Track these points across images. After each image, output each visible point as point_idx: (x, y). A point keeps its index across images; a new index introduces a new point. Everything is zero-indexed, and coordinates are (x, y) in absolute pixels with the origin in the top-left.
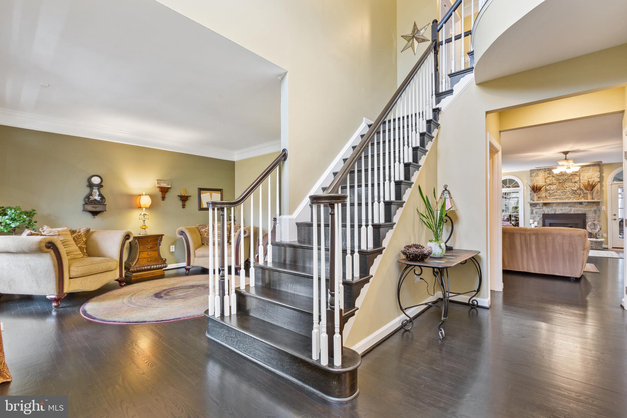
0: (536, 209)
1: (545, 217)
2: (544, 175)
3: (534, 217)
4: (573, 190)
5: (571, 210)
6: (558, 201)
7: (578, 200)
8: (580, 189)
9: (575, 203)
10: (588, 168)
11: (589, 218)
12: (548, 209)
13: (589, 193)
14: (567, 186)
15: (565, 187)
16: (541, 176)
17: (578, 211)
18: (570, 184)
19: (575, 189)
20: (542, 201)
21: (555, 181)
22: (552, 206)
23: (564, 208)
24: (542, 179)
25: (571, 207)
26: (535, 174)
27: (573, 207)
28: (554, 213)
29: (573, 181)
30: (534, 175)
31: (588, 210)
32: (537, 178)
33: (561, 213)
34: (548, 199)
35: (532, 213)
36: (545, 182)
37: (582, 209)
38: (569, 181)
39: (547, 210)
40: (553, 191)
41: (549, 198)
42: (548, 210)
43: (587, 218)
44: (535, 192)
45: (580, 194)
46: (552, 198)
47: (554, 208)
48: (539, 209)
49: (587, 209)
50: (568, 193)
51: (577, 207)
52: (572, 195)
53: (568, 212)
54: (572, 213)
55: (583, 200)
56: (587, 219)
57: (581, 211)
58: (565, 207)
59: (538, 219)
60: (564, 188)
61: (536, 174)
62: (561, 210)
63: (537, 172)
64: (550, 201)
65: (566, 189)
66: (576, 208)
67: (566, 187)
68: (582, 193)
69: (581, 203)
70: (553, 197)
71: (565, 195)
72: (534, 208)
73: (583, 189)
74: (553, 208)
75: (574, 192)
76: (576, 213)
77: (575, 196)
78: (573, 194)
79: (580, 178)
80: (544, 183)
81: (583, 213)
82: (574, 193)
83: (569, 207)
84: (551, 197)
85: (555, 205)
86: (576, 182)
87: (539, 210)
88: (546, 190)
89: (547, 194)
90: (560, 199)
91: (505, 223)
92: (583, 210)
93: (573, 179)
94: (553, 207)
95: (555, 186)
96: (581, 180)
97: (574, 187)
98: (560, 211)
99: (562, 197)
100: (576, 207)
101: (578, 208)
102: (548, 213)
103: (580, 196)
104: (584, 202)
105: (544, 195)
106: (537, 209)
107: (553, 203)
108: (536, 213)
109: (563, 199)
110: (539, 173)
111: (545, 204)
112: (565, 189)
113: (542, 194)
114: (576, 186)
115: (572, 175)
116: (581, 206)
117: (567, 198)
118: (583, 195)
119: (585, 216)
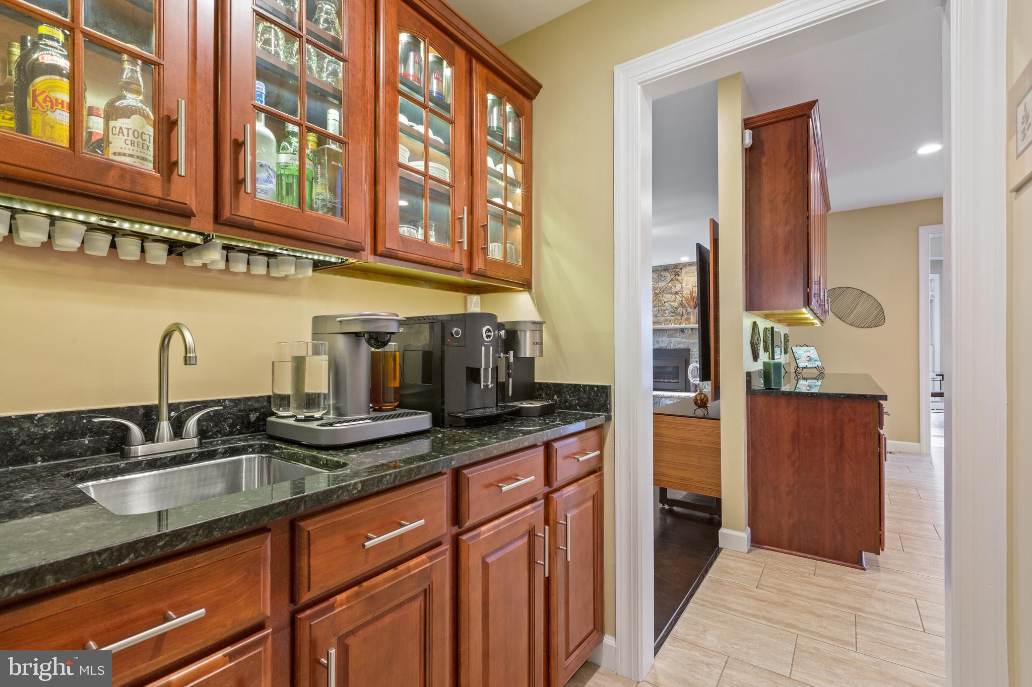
4: (672, 307)
5: (670, 342)
7: (680, 324)
8: (681, 304)
9: (675, 330)
10: (693, 268)
11: (694, 356)
13: (692, 313)
14: (666, 300)
17: (679, 344)
18: (669, 296)
19: (675, 304)
23: (661, 339)
25: (670, 337)
27: (673, 337)
29: (673, 290)
37: (684, 340)
38: (667, 291)
43: (689, 356)
45: (682, 315)
49: (691, 341)
50: (667, 312)
52: (672, 316)
53: (666, 347)
54: (672, 348)
55: (683, 326)
56: (692, 358)
57: (683, 344)
58: (662, 337)
60: (661, 302)
65: (664, 306)
66: (677, 339)
68: (684, 311)
69: (682, 330)
71: (663, 316)
75: (674, 311)
76: (677, 347)
77: (676, 317)
78: (673, 314)
79: (682, 286)
81: (686, 347)
82: (674, 312)
83: (668, 337)
86: (676, 293)
92: (685, 342)
93: (673, 287)
96: (684, 289)
97: (675, 301)
99: (659, 320)
100: (676, 337)
101: (679, 339)
103: (683, 318)
104: (686, 329)
109: (660, 322)
114: (677, 300)
115: (672, 280)
116: (682, 335)
117: (666, 320)
118: (686, 316)
119: (689, 354)
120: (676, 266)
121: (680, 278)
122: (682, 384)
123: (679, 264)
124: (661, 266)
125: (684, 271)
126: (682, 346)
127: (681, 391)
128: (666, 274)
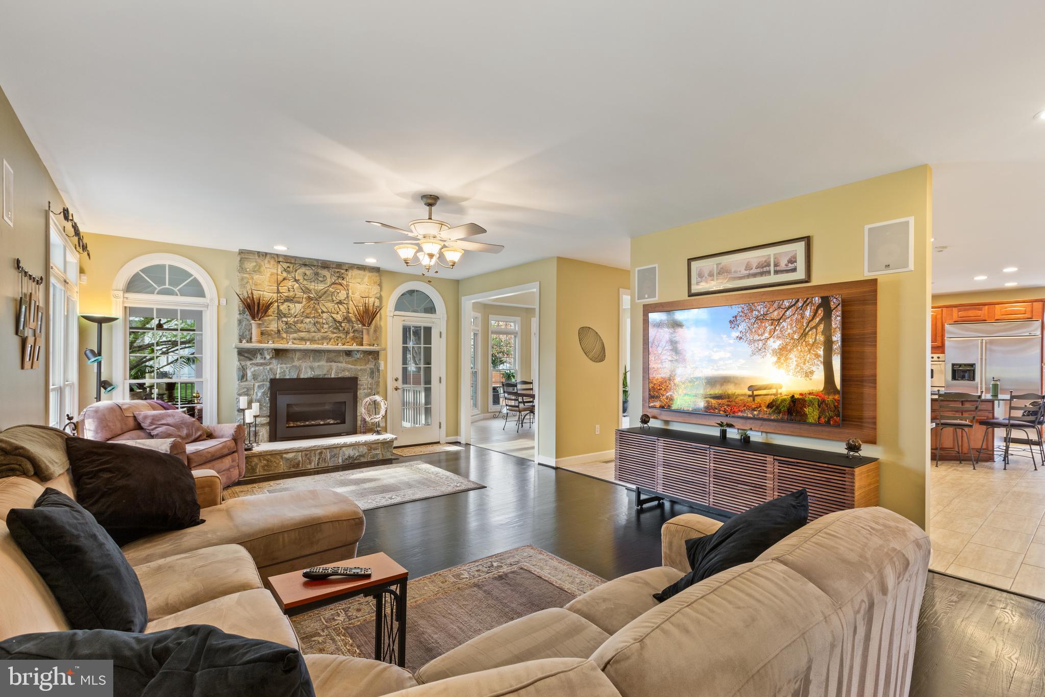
0: (254, 364)
1: (277, 387)
2: (275, 271)
3: (248, 390)
4: (334, 321)
5: (331, 369)
6: (308, 346)
7: (344, 344)
8: (347, 319)
9: (338, 352)
10: (361, 272)
11: (362, 387)
12: (284, 366)
14: (325, 310)
15: (320, 311)
16: (268, 275)
17: (343, 371)
18: (330, 305)
19: (339, 318)
20: (271, 345)
21: (299, 294)
22: (293, 358)
23: (316, 364)
24: (269, 282)
25: (331, 362)
26: (254, 264)
27: (335, 362)
28: (295, 377)
29: (336, 297)
30: (250, 265)
31: (361, 370)
32: (256, 277)
33: (312, 376)
34: (283, 338)
35: (243, 377)
36: (278, 292)
37: (350, 366)
38: (327, 297)
39: (281, 368)
40: (296, 319)
41: (284, 335)
42: (281, 370)
43: (358, 387)
44: (253, 318)
45: (348, 333)
46: (292, 336)
47: (296, 363)
48: (261, 364)
49: (359, 368)
50: (325, 326)
51: (342, 362)
52: (334, 333)
53: (325, 375)
54: (333, 376)
55: (355, 347)
56: (360, 389)
57: (348, 371)
58: (319, 361)
59: (259, 394)
60: (318, 312)
61: (255, 266)
62: (312, 368)
63: (259, 261)
64: (290, 346)
65: (322, 318)
66: (339, 365)
67: (323, 312)
68: (350, 328)
69: (348, 353)
70: (295, 335)
71: (319, 331)
72: (248, 363)
73: (354, 319)
74: (294, 364)
75: (337, 326)
76: (340, 376)
77: (339, 335)
78: (335, 331)
79: (348, 294)
80: (275, 295)
81: (353, 375)
82: (337, 328)
83: (327, 362)
84: (292, 333)
85: (298, 354)
86: (340, 302)
87: (261, 368)
88: (280, 315)
89: (282, 326)
90: (312, 341)
92: (352, 369)
93: (335, 294)
94: (293, 361)
95: (299, 306)
96: (350, 298)
97: (338, 313)
98: (309, 370)
99: (313, 337)
100: (340, 362)
101: (343, 365)
102: (282, 377)
103: (348, 337)
104: (358, 351)
105: (273, 326)
106: (257, 365)
107: (295, 351)
108: (255, 377)
109: (315, 340)
110: (262, 263)
111: (279, 353)
112: (320, 315)
113: (269, 324)
114: (340, 313)
115: (334, 283)
116: (350, 359)
117: (324, 338)
118: (351, 335)
119: (356, 384)
120: (339, 265)
121: (344, 282)
122: (349, 426)
123: (345, 264)
124: (317, 260)
125: (350, 273)
126: (347, 374)
127: (348, 433)
128: (325, 272)
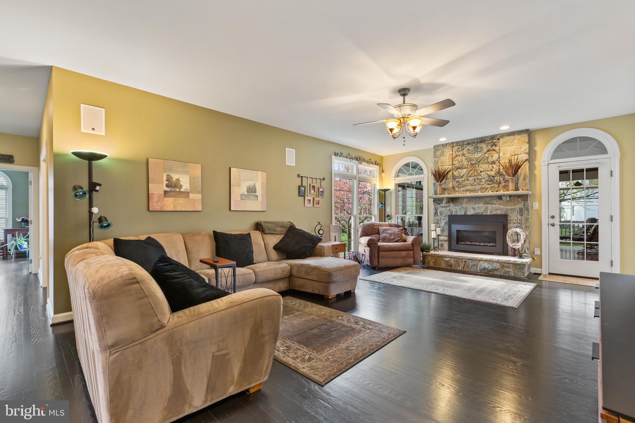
0: (441, 207)
1: (453, 219)
2: (451, 153)
3: (438, 221)
4: (489, 176)
5: (487, 208)
6: (468, 194)
7: (497, 191)
8: (499, 173)
9: (492, 197)
10: (512, 137)
11: (512, 222)
12: (456, 207)
13: (510, 180)
14: (482, 170)
15: (479, 171)
16: (448, 155)
17: (496, 210)
18: (486, 166)
19: (493, 173)
20: (446, 195)
21: (465, 163)
22: (462, 203)
23: (477, 206)
24: (448, 159)
25: (487, 204)
26: (440, 152)
27: (490, 204)
28: (463, 214)
29: (490, 160)
30: (438, 153)
31: (511, 209)
32: (442, 158)
33: (473, 214)
34: (456, 191)
35: (436, 214)
36: (453, 165)
37: (502, 207)
38: (484, 161)
39: (455, 208)
40: (463, 179)
41: (457, 189)
42: (457, 210)
43: (509, 222)
44: (438, 181)
45: (500, 183)
46: (462, 189)
47: (464, 206)
48: (445, 207)
49: (509, 208)
50: (483, 180)
51: (495, 204)
53: (483, 213)
54: (488, 214)
55: (501, 192)
56: (510, 223)
57: (500, 210)
58: (478, 204)
59: (443, 223)
60: (477, 172)
61: (441, 153)
62: (474, 209)
63: (443, 149)
64: (457, 195)
65: (481, 175)
66: (493, 206)
67: (481, 172)
68: (502, 179)
69: (500, 197)
70: (463, 189)
71: (479, 184)
72: (438, 206)
73: (504, 173)
74: (463, 206)
75: (491, 179)
76: (494, 213)
77: (493, 185)
78: (490, 183)
79: (499, 155)
80: (451, 166)
81: (503, 213)
82: (491, 181)
83: (484, 204)
84: (461, 188)
85: (465, 200)
86: (493, 163)
87: (444, 209)
88: (454, 178)
89: (456, 184)
90: (470, 191)
91: (392, 230)
92: (503, 208)
93: (490, 158)
94: (463, 205)
95: (465, 170)
96: (501, 159)
97: (492, 170)
98: (472, 210)
99: (475, 188)
100: (493, 204)
101: (496, 206)
102: (455, 214)
103: (500, 186)
104: (504, 195)
105: (451, 185)
106: (442, 207)
107: (463, 198)
108: (441, 214)
109: (476, 191)
110: (445, 150)
111: (453, 200)
112: (479, 174)
113: (449, 183)
114: (493, 169)
115: (488, 151)
116: (500, 202)
117: (482, 189)
118: (503, 184)
119: (507, 220)
120: (493, 137)
121: (497, 148)
122: (499, 248)
123: (497, 135)
124: (477, 139)
125: (501, 141)
126: (499, 212)
127: (499, 254)
128: (483, 145)
